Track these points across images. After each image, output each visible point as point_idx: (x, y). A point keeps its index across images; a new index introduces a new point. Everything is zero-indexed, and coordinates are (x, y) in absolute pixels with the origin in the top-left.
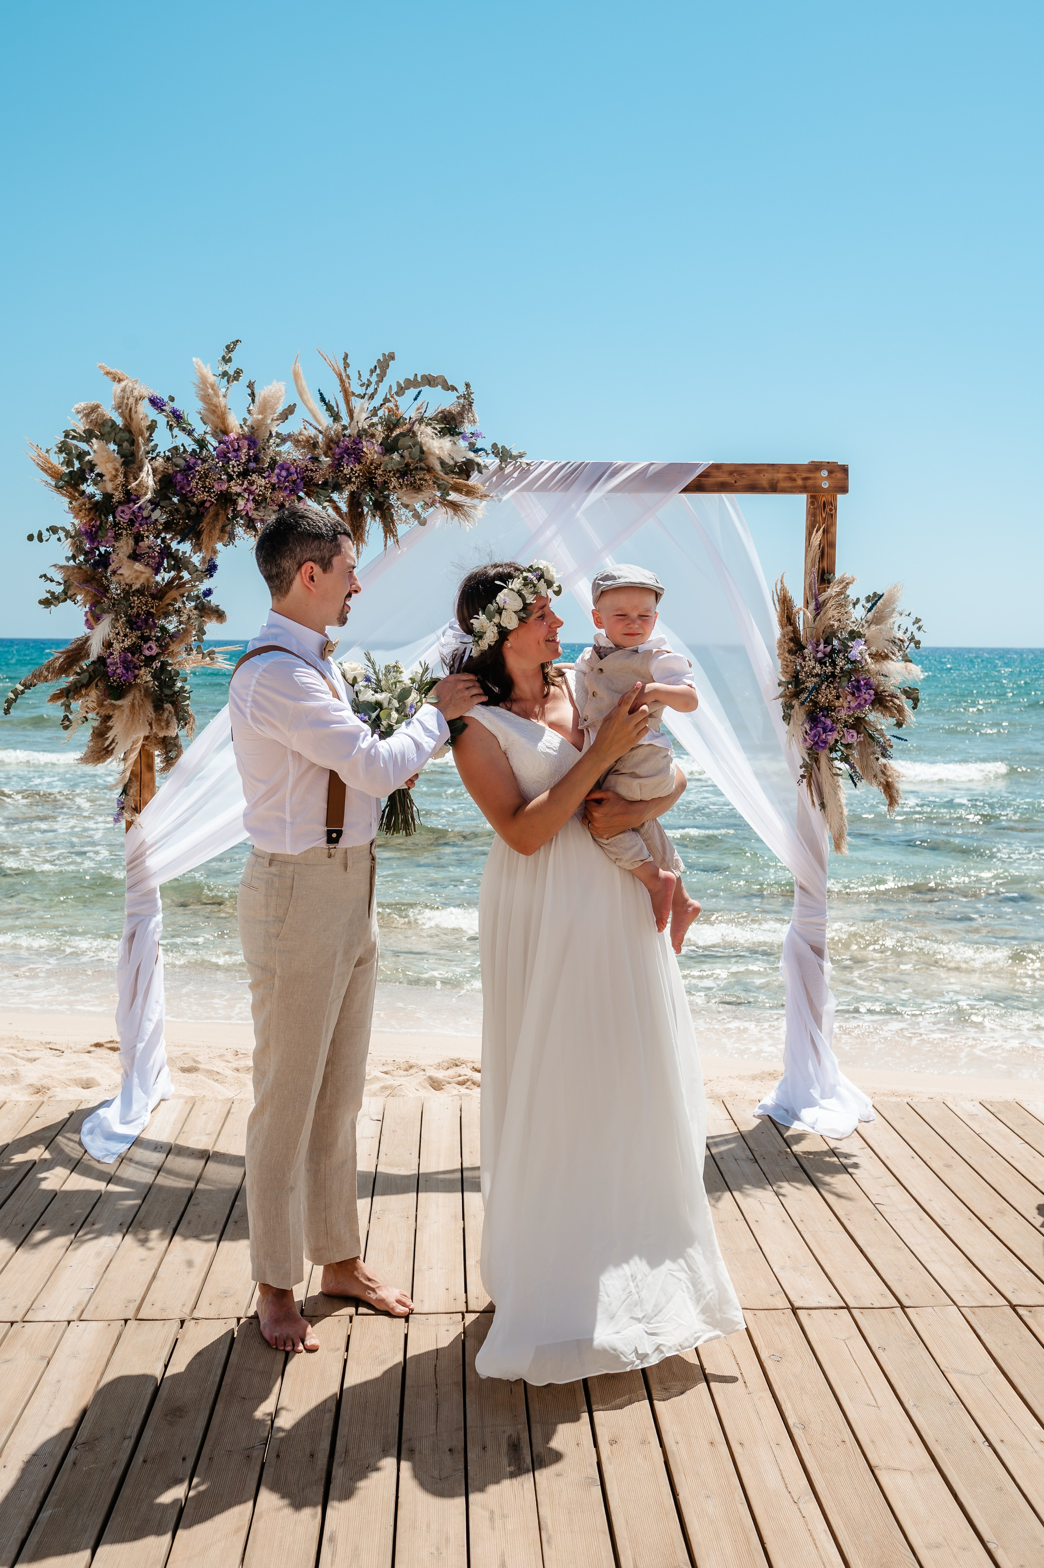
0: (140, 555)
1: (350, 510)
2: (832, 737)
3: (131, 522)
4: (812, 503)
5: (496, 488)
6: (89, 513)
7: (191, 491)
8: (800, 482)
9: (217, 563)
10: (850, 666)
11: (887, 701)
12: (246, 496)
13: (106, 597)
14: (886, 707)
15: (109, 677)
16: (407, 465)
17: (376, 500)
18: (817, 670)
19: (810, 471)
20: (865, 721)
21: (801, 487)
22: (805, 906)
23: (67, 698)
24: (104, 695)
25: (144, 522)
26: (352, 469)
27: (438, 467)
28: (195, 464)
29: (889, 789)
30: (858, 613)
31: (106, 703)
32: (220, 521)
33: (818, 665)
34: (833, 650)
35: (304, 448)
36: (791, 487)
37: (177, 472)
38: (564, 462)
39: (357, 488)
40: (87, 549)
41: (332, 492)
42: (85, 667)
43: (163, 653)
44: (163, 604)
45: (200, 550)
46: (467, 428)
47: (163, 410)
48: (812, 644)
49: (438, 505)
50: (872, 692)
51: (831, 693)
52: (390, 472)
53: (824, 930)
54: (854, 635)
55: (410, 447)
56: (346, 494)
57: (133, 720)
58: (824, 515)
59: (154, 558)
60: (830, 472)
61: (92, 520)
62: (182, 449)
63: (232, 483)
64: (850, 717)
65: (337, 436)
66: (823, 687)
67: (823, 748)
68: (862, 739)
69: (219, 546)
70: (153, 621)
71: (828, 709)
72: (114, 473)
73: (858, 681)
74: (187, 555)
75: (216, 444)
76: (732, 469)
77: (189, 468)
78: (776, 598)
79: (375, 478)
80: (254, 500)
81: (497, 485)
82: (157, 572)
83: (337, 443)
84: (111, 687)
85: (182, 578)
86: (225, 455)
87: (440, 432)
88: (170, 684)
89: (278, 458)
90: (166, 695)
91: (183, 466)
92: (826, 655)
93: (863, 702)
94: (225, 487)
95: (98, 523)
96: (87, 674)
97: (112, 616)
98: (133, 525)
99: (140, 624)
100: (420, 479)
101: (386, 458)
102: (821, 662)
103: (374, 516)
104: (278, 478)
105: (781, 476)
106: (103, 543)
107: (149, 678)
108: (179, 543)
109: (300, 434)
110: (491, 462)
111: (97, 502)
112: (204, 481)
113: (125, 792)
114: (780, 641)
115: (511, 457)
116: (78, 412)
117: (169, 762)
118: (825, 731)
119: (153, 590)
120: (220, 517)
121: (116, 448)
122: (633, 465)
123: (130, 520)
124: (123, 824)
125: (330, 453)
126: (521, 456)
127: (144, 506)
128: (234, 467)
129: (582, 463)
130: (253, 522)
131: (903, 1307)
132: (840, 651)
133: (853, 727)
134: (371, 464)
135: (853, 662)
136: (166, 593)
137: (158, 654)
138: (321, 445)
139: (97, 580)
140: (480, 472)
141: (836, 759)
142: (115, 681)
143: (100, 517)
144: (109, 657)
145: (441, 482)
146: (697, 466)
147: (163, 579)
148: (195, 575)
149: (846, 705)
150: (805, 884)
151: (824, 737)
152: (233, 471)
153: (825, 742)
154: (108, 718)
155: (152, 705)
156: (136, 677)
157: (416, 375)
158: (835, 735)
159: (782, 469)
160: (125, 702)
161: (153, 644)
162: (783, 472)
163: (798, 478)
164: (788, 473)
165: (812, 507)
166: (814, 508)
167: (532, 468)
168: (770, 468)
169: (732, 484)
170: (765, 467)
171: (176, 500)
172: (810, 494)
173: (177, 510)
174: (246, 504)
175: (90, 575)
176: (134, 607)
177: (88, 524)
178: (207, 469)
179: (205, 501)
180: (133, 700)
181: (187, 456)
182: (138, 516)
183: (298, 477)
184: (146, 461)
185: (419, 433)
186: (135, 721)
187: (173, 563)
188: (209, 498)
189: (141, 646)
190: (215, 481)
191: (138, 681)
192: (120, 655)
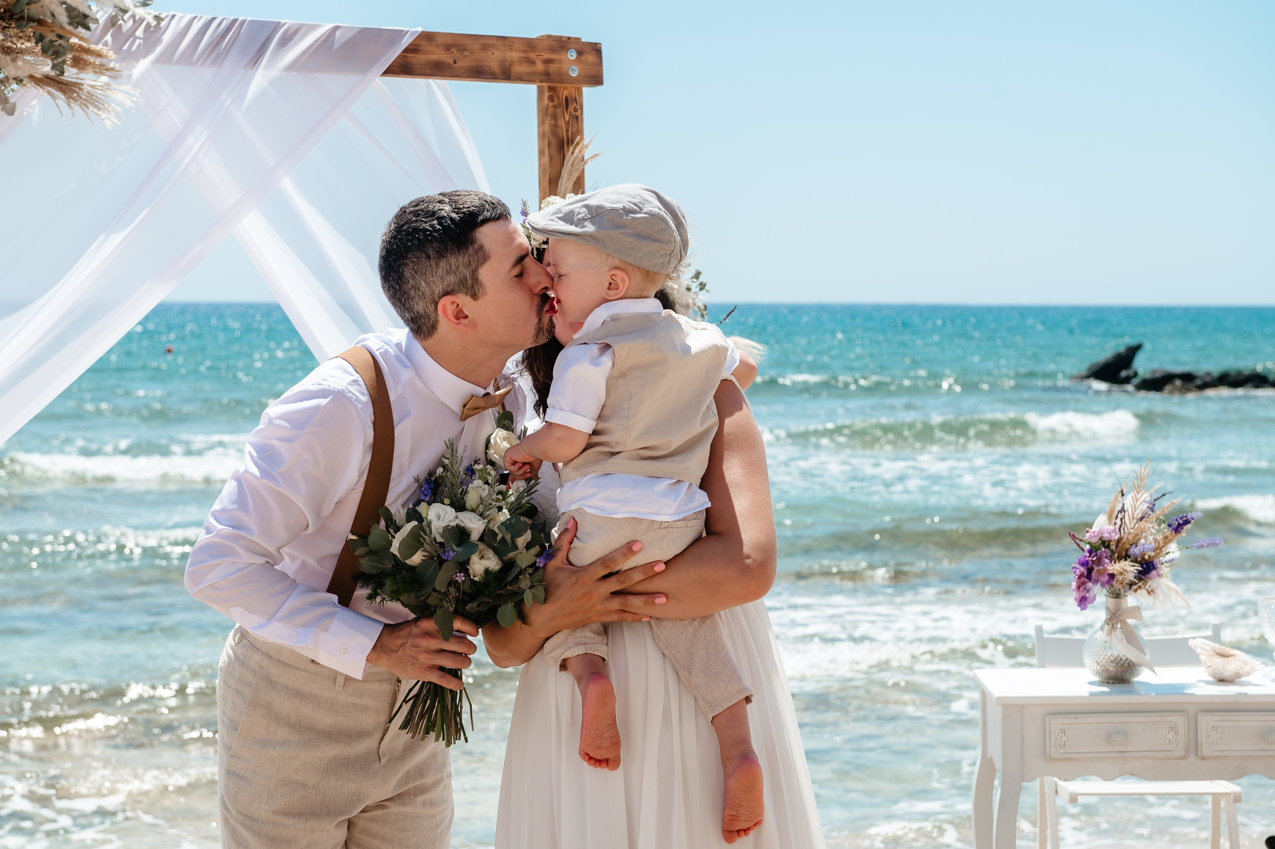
4: (551, 98)
8: (540, 67)
19: (553, 50)
21: (542, 74)
36: (530, 74)
58: (567, 118)
60: (580, 53)
76: (449, 41)
122: (313, 27)
129: (235, 21)
146: (400, 34)
159: (516, 45)
162: (519, 51)
163: (537, 60)
164: (525, 51)
165: (551, 104)
166: (554, 107)
167: (163, 24)
168: (500, 43)
169: (450, 64)
170: (493, 42)
172: (546, 85)
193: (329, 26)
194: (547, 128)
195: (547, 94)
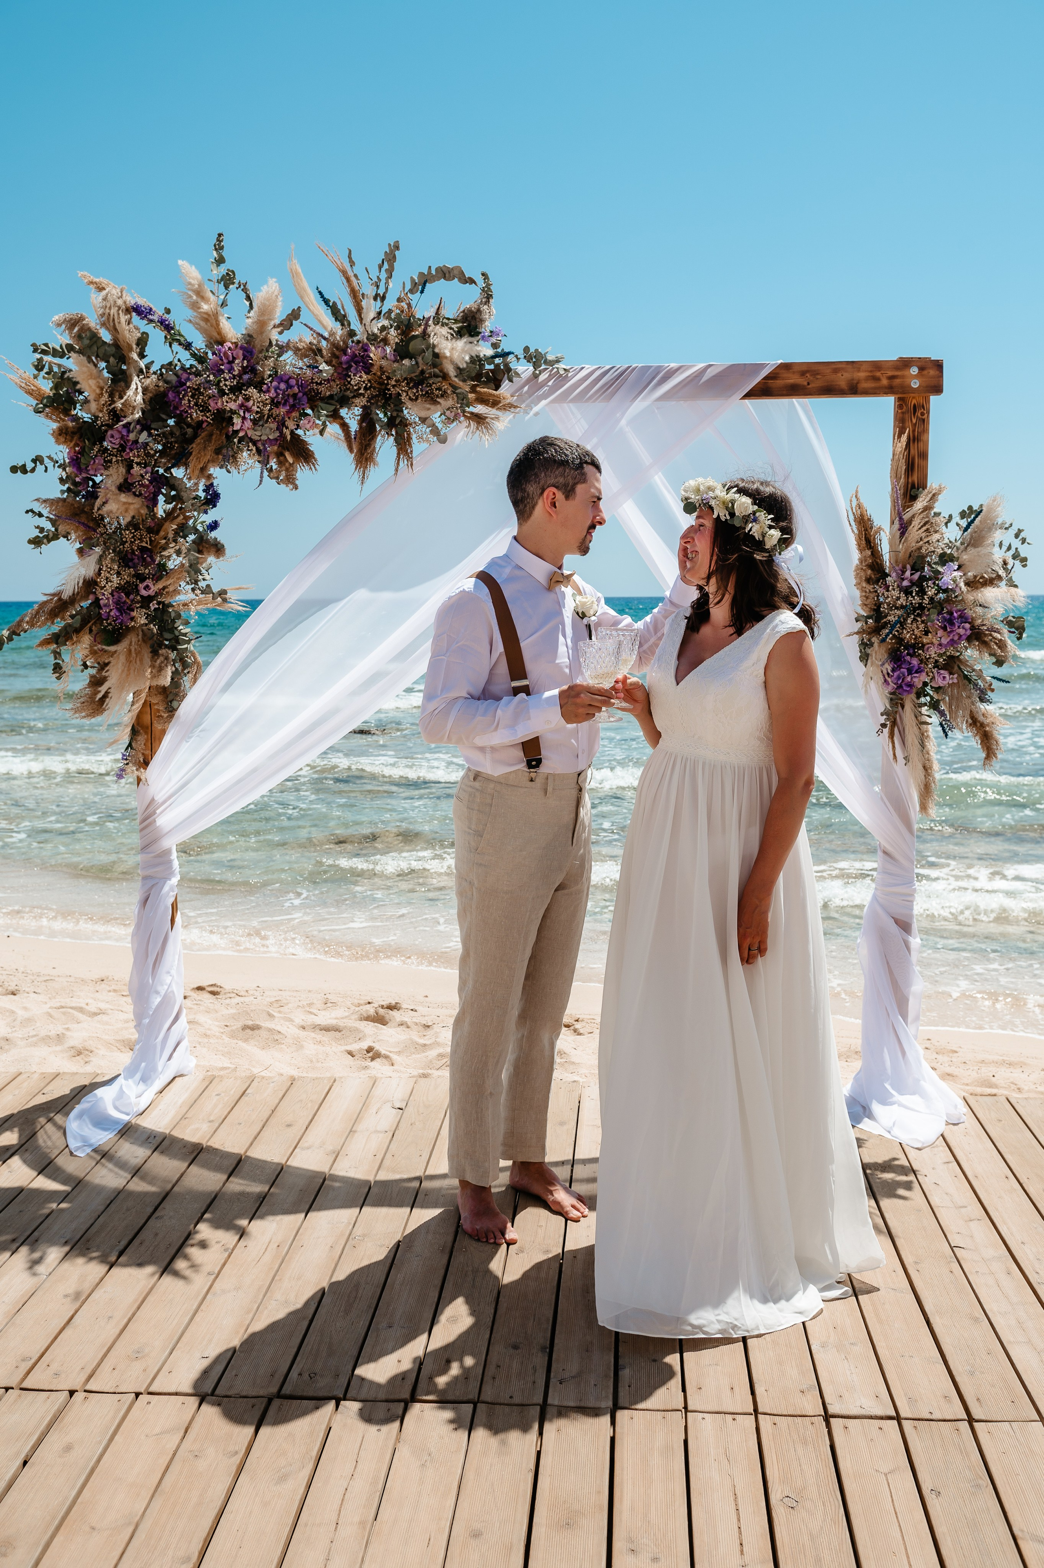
0: (132, 484)
1: (360, 431)
2: (918, 680)
3: (122, 448)
4: (900, 407)
5: (529, 398)
6: (72, 438)
7: (185, 411)
8: (885, 382)
9: (219, 491)
10: (941, 596)
11: (986, 635)
12: (242, 413)
13: (97, 532)
14: (984, 643)
15: (104, 621)
16: (421, 373)
17: (390, 415)
18: (902, 601)
19: (898, 368)
20: (960, 661)
21: (886, 388)
22: (890, 874)
23: (57, 643)
24: (97, 639)
25: (134, 446)
26: (359, 380)
27: (453, 373)
28: (188, 379)
29: (987, 739)
30: (952, 533)
31: (98, 649)
32: (213, 442)
33: (902, 595)
34: (923, 578)
35: (306, 356)
36: (875, 388)
37: (168, 389)
38: (608, 367)
39: (368, 402)
40: (77, 479)
41: (341, 407)
43: (162, 593)
44: (159, 538)
46: (488, 326)
47: (151, 321)
48: (895, 571)
49: (462, 419)
50: (967, 626)
51: (918, 628)
52: (403, 381)
53: (912, 902)
54: (945, 559)
55: (424, 352)
56: (358, 411)
57: (129, 670)
58: (914, 421)
59: (147, 487)
60: (921, 369)
61: (76, 445)
62: (178, 365)
63: (225, 398)
64: (940, 655)
65: (344, 342)
66: (909, 621)
67: (909, 692)
68: (955, 681)
69: (214, 471)
70: (151, 557)
71: (915, 647)
72: (98, 391)
73: (950, 613)
75: (210, 356)
76: (804, 368)
77: (182, 384)
78: (852, 518)
79: (389, 390)
80: (252, 419)
81: (530, 393)
82: (155, 503)
83: (343, 351)
84: (105, 630)
86: (218, 368)
87: (457, 333)
88: (170, 626)
89: (278, 369)
90: (166, 640)
91: (174, 382)
92: (913, 584)
93: (956, 638)
94: (218, 405)
95: (83, 449)
96: (78, 617)
97: (101, 551)
98: (123, 452)
100: (435, 389)
101: (396, 365)
102: (907, 592)
103: (387, 434)
104: (276, 392)
105: (862, 375)
106: (91, 472)
107: (143, 621)
109: (300, 340)
110: (524, 369)
111: (86, 425)
112: (197, 399)
113: (131, 746)
114: (857, 568)
115: (546, 362)
116: (59, 325)
117: (172, 711)
118: (910, 672)
119: (150, 521)
120: (214, 437)
121: (104, 366)
122: (688, 368)
123: (121, 445)
124: (129, 779)
125: (333, 361)
126: (558, 361)
127: (131, 427)
129: (629, 367)
131: (971, 1420)
132: (930, 579)
133: (945, 667)
134: (382, 373)
135: (946, 591)
136: (164, 526)
137: (157, 594)
138: (323, 352)
139: (86, 513)
140: (511, 380)
141: (925, 704)
142: (110, 624)
143: (85, 442)
145: (460, 391)
146: (762, 366)
147: (165, 511)
149: (936, 641)
150: (889, 849)
151: (909, 679)
152: (226, 385)
153: (911, 685)
154: (103, 666)
155: (149, 650)
156: (132, 619)
157: (430, 267)
158: (924, 678)
159: (864, 367)
160: (121, 648)
161: (148, 582)
162: (866, 371)
163: (882, 377)
164: (871, 371)
165: (899, 411)
166: (903, 413)
167: (570, 374)
168: (850, 366)
169: (804, 386)
170: (844, 366)
171: (171, 422)
172: (897, 396)
173: (172, 433)
174: (243, 422)
175: (78, 507)
176: (126, 542)
177: (73, 451)
178: (200, 384)
179: (202, 422)
180: (130, 644)
181: (180, 372)
182: (128, 441)
183: (300, 391)
184: (135, 379)
185: (433, 334)
186: (132, 671)
187: (173, 493)
188: (205, 418)
189: (137, 586)
190: (210, 398)
191: (133, 624)
192: (113, 596)
193: (702, 365)
195: (898, 404)
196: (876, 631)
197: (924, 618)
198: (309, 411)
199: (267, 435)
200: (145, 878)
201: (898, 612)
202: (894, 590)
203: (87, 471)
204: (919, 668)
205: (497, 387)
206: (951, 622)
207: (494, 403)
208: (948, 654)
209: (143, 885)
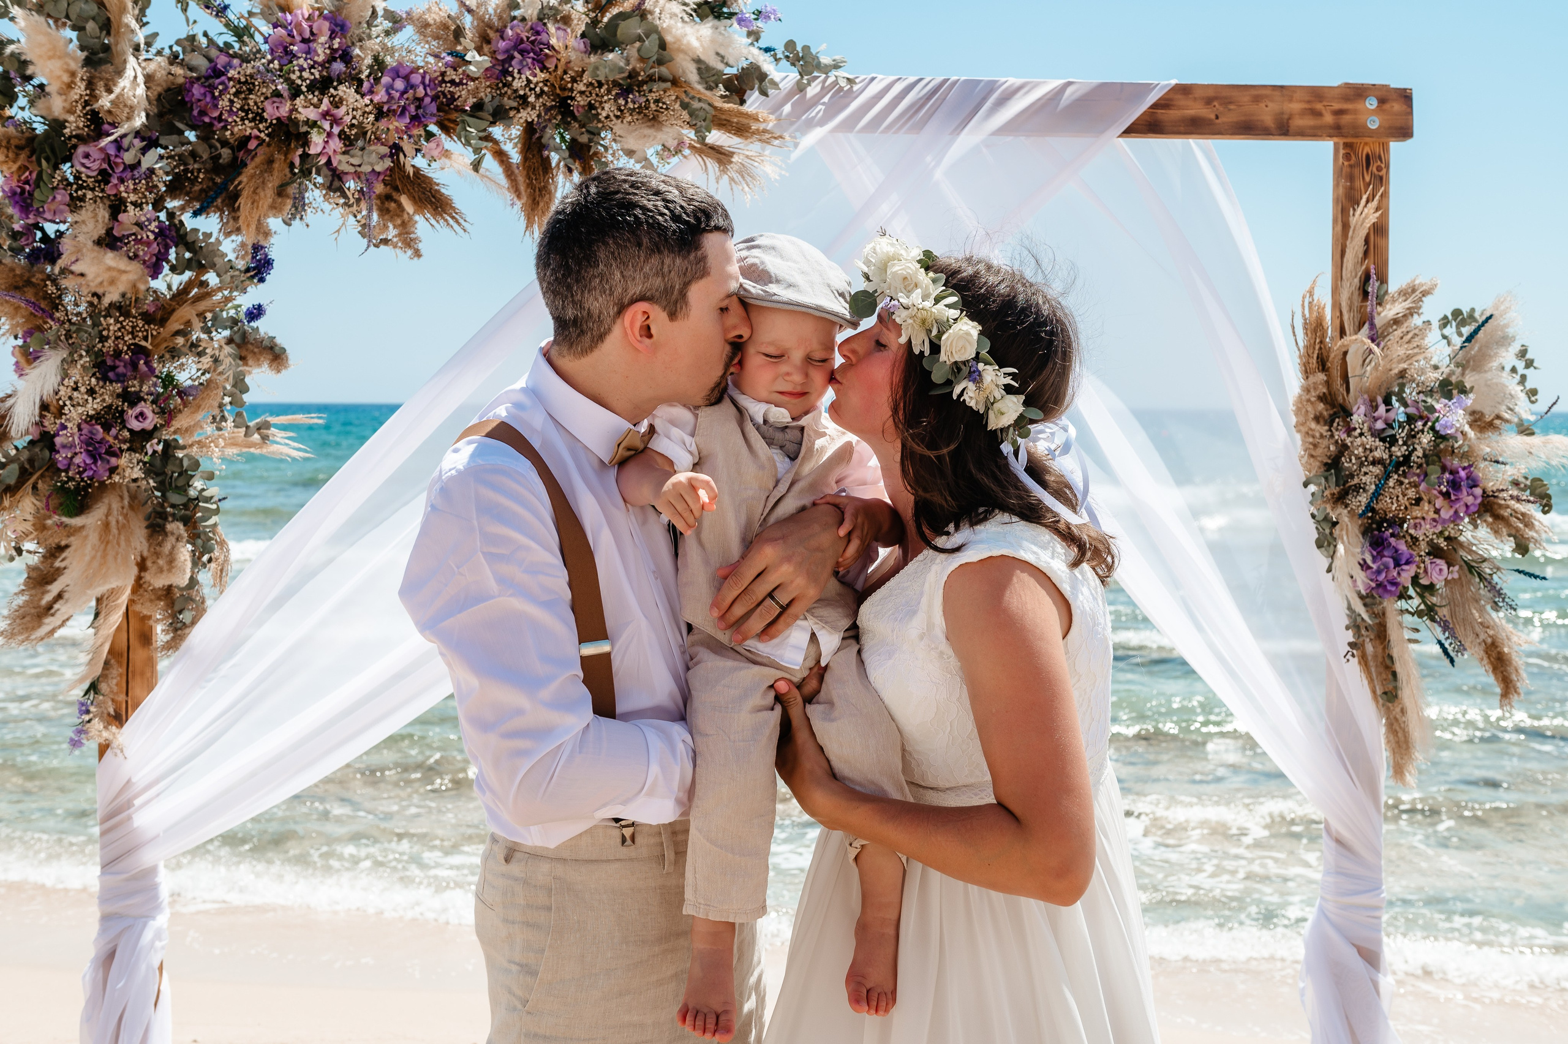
0: (120, 239)
1: (525, 159)
2: (1408, 576)
3: (104, 177)
4: (1347, 157)
5: (792, 123)
6: (17, 155)
7: (219, 119)
8: (1329, 119)
9: (272, 255)
11: (1500, 506)
12: (326, 125)
13: (53, 319)
14: (1497, 517)
15: (59, 471)
16: (633, 74)
17: (573, 140)
18: (1378, 453)
19: (1346, 99)
20: (1461, 545)
21: (1331, 127)
22: (1344, 875)
24: (47, 505)
25: (128, 174)
26: (529, 81)
27: (692, 75)
28: (229, 65)
29: (1501, 666)
31: (49, 522)
32: (276, 173)
33: (1378, 443)
35: (437, 37)
36: (1315, 128)
37: (192, 81)
38: (912, 79)
39: (539, 116)
40: (17, 227)
41: (493, 123)
42: (13, 452)
43: (168, 423)
44: (165, 332)
45: (238, 230)
48: (1364, 404)
49: (687, 152)
50: (1478, 491)
51: (1404, 495)
52: (600, 85)
53: (1376, 917)
54: (1448, 388)
55: (640, 39)
56: (516, 131)
57: (104, 556)
58: (1367, 178)
59: (148, 244)
60: (1382, 101)
61: (23, 168)
62: (204, 41)
63: (300, 101)
64: (1437, 537)
65: (500, 18)
66: (1391, 483)
67: (1393, 594)
68: (1456, 576)
69: (274, 223)
70: (147, 363)
71: (1402, 523)
72: (66, 78)
73: (1454, 472)
74: (212, 240)
75: (266, 28)
76: (1211, 93)
77: (217, 73)
79: (573, 99)
80: (342, 135)
81: (795, 116)
82: (155, 272)
83: (501, 32)
84: (63, 490)
85: (204, 284)
86: (285, 48)
87: (695, 11)
88: (181, 483)
89: (388, 59)
90: (173, 506)
91: (203, 70)
92: (1390, 426)
93: (1461, 510)
94: (284, 110)
95: (34, 175)
96: (14, 467)
97: (64, 354)
98: (107, 182)
99: (121, 370)
100: (657, 101)
101: (593, 59)
102: (1385, 438)
103: (570, 170)
104: (389, 94)
105: (1296, 106)
106: (48, 215)
107: (137, 473)
108: (196, 214)
110: (783, 75)
111: (37, 135)
112: (246, 99)
113: (94, 687)
115: (819, 67)
117: (179, 630)
118: (1397, 564)
119: (148, 305)
120: (276, 165)
121: (73, 35)
122: (1036, 85)
123: (102, 172)
124: (91, 746)
125: (486, 48)
126: (836, 66)
127: (126, 142)
128: (302, 69)
129: (946, 80)
130: (340, 179)
132: (1420, 419)
133: (1441, 554)
134: (565, 72)
135: (1440, 437)
136: (174, 310)
137: (155, 428)
138: (469, 34)
139: (33, 285)
140: (764, 93)
141: (1413, 612)
142: (71, 479)
143: (40, 165)
144: (58, 435)
145: (696, 105)
146: (1148, 88)
147: (169, 287)
148: (227, 277)
149: (1432, 515)
150: (1346, 834)
151: (1395, 574)
152: (300, 77)
153: (1396, 584)
154: (55, 551)
155: (145, 524)
156: (113, 470)
158: (1409, 572)
159: (1297, 95)
160: (91, 520)
161: (146, 408)
162: (1301, 101)
163: (1324, 112)
164: (1309, 102)
165: (1346, 163)
166: (1351, 166)
167: (856, 88)
168: (1277, 93)
169: (1210, 120)
170: (1268, 92)
171: (191, 135)
172: (1341, 141)
173: (193, 154)
174: (327, 142)
175: (21, 276)
176: (108, 337)
177: (15, 177)
178: (251, 76)
179: (249, 138)
180: (107, 516)
181: (214, 53)
182: (117, 164)
183: (426, 94)
184: (132, 61)
185: (657, 10)
186: (110, 558)
187: (188, 255)
188: (255, 132)
189: (123, 412)
190: (266, 98)
191: (116, 478)
192: (80, 429)
193: (1055, 83)
194: (1341, 190)
195: (1342, 152)
196: (1340, 499)
197: (1416, 478)
198: (433, 128)
199: (372, 164)
200: (106, 919)
201: (1377, 470)
202: (1361, 434)
203: (38, 213)
204: (1411, 556)
205: (742, 102)
206: (1455, 485)
207: (741, 128)
208: (1447, 533)
209: (103, 930)
